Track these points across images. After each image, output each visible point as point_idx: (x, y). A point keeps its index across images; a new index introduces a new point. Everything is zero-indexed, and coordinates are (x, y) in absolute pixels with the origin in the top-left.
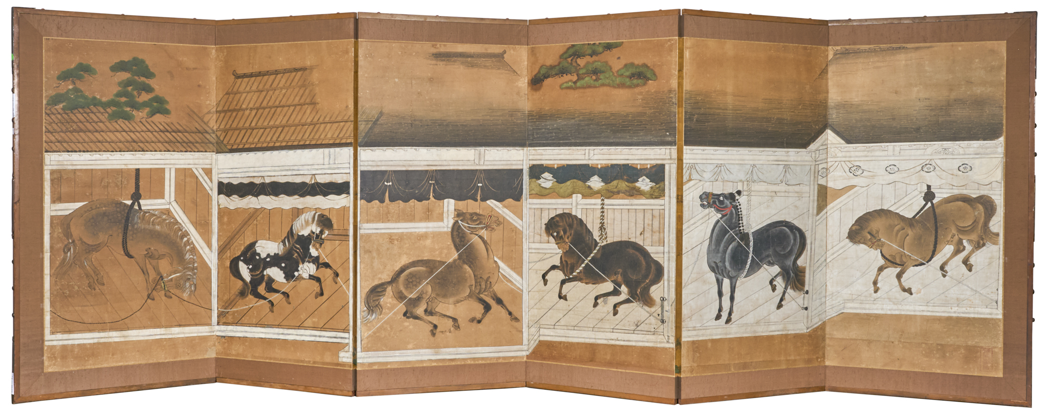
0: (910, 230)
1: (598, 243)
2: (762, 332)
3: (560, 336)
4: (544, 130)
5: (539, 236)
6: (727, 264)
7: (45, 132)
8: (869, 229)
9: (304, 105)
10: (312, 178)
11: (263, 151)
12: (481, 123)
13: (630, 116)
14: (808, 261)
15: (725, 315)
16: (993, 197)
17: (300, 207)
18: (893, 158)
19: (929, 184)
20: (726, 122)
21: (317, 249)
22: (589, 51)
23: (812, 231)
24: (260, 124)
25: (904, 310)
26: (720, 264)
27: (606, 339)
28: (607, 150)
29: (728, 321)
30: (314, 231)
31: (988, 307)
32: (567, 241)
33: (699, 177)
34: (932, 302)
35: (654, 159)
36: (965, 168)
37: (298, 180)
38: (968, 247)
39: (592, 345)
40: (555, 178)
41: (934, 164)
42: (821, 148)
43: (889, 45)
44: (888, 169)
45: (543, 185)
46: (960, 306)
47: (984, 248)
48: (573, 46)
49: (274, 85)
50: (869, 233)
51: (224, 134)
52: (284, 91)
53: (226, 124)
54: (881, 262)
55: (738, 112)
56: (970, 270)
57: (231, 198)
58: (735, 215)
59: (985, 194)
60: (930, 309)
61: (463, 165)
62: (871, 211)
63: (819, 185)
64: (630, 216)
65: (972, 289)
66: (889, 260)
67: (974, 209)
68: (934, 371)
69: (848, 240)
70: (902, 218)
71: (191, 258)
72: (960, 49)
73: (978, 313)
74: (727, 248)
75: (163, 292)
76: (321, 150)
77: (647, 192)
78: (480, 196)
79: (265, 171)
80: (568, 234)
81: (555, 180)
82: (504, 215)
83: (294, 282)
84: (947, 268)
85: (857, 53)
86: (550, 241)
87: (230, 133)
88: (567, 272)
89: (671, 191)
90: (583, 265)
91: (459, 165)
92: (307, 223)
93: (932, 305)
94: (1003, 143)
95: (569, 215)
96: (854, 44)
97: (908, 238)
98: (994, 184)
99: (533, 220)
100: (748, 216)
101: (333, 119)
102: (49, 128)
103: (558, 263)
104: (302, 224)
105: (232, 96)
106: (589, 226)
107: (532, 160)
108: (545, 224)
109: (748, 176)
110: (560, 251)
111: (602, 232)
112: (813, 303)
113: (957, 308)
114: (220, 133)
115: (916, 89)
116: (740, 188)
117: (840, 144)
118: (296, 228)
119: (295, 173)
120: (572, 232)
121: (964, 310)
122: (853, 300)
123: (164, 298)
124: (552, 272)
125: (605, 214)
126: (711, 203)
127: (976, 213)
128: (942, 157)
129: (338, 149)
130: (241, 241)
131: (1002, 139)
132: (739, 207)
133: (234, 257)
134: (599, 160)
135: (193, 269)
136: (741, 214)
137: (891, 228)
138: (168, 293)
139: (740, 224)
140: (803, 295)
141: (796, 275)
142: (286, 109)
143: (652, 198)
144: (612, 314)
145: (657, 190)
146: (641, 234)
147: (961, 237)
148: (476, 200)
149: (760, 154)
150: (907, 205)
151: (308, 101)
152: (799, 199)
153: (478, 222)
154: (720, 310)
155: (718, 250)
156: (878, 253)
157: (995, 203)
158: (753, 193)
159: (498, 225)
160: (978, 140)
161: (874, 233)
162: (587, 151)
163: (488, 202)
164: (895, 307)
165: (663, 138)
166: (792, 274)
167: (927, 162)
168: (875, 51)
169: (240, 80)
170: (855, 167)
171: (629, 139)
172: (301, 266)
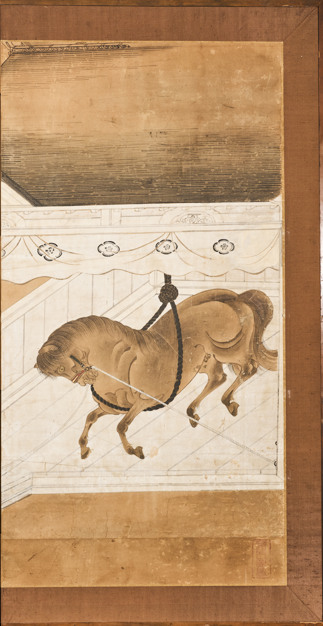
0: (139, 349)
8: (71, 351)
16: (268, 293)
18: (109, 230)
19: (168, 273)
25: (130, 485)
31: (263, 472)
34: (175, 468)
36: (223, 247)
38: (231, 376)
41: (175, 240)
43: (100, 42)
44: (101, 248)
46: (220, 472)
47: (255, 376)
50: (72, 357)
54: (93, 405)
56: (234, 413)
59: (256, 289)
60: (173, 480)
62: (75, 319)
65: (237, 444)
66: (105, 402)
67: (239, 312)
68: (179, 583)
69: (36, 371)
70: (126, 330)
72: (213, 52)
73: (247, 484)
84: (198, 411)
85: (49, 52)
93: (175, 473)
94: (281, 206)
96: (44, 37)
97: (135, 363)
98: (269, 272)
113: (215, 476)
115: (144, 116)
117: (22, 206)
121: (225, 479)
122: (45, 473)
127: (242, 320)
128: (188, 228)
131: (279, 200)
137: (108, 346)
147: (219, 359)
150: (133, 308)
156: (87, 391)
157: (270, 302)
160: (243, 201)
161: (80, 357)
164: (116, 480)
167: (164, 238)
168: (77, 50)
170: (48, 246)
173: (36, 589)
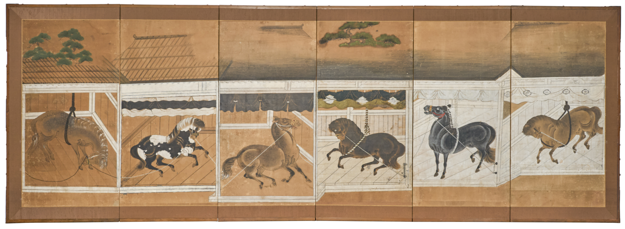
0: (557, 127)
1: (364, 135)
2: (465, 185)
3: (338, 189)
4: (328, 70)
5: (325, 132)
6: (442, 146)
7: (23, 73)
8: (534, 127)
9: (185, 56)
10: (190, 99)
11: (155, 82)
12: (289, 66)
13: (385, 63)
14: (497, 145)
15: (440, 174)
16: (600, 108)
17: (182, 115)
18: (547, 86)
19: (567, 101)
20: (441, 66)
21: (194, 139)
22: (359, 27)
23: (500, 128)
24: (153, 66)
25: (554, 173)
26: (437, 146)
27: (369, 189)
28: (369, 82)
29: (443, 177)
30: (192, 128)
31: (598, 168)
32: (344, 134)
33: (424, 97)
34: (568, 167)
35: (399, 88)
36: (585, 92)
37: (181, 99)
38: (587, 136)
39: (360, 193)
40: (335, 98)
41: (569, 89)
42: (506, 80)
43: (545, 21)
44: (545, 92)
45: (328, 102)
46: (583, 168)
47: (595, 136)
48: (348, 22)
49: (164, 44)
50: (535, 129)
51: (126, 73)
52: (170, 48)
53: (128, 66)
54: (541, 145)
55: (449, 61)
56: (588, 148)
57: (131, 110)
58: (447, 119)
59: (596, 106)
60: (568, 171)
61: (278, 91)
62: (535, 116)
63: (504, 101)
64: (384, 119)
65: (589, 159)
66: (545, 144)
67: (590, 114)
68: (570, 206)
69: (523, 133)
70: (552, 120)
71: (104, 146)
72: (582, 25)
73: (592, 172)
74: (442, 136)
75: (88, 166)
76: (196, 83)
77: (395, 105)
78: (288, 109)
79: (156, 95)
80: (344, 130)
81: (336, 99)
82: (302, 120)
83: (178, 158)
84: (576, 148)
85: (528, 25)
86: (332, 135)
87: (131, 72)
88: (344, 152)
89: (410, 105)
90: (354, 148)
91: (276, 91)
92: (187, 124)
93: (568, 169)
94: (605, 78)
95: (345, 119)
96: (526, 20)
97: (555, 131)
98: (600, 101)
99: (321, 122)
100: (456, 119)
101: (205, 65)
102: (25, 70)
103: (337, 147)
104: (183, 125)
105: (132, 50)
106: (358, 125)
107: (320, 88)
108: (329, 125)
109: (455, 96)
110: (339, 140)
111: (366, 128)
112: (501, 170)
113: (581, 170)
114: (124, 71)
115: (559, 47)
116: (450, 103)
117: (518, 77)
118: (179, 127)
119: (178, 95)
120: (347, 129)
121: (585, 171)
122: (525, 168)
123: (88, 169)
124: (334, 153)
125: (368, 118)
126: (431, 112)
127: (591, 117)
128: (573, 85)
129: (208, 82)
130: (140, 136)
131: (604, 76)
132: (449, 114)
133: (134, 145)
134: (365, 88)
135: (106, 153)
136: (451, 118)
137: (546, 125)
138: (91, 166)
139: (450, 123)
140: (494, 165)
141: (488, 153)
142: (172, 58)
143: (398, 109)
144: (373, 174)
145: (401, 105)
146: (391, 129)
147: (583, 130)
148: (286, 111)
149: (463, 84)
150: (555, 113)
151: (187, 54)
152: (491, 110)
153: (287, 124)
154: (437, 171)
155: (436, 138)
156: (539, 141)
157: (601, 111)
158: (458, 106)
159: (299, 125)
160: (592, 76)
161: (537, 129)
162: (357, 83)
163: (293, 112)
164: (549, 171)
165: (404, 76)
166: (486, 153)
167: (566, 88)
168: (537, 24)
169: (139, 41)
170: (527, 91)
171: (384, 76)
172: (182, 149)
173: (522, 207)
